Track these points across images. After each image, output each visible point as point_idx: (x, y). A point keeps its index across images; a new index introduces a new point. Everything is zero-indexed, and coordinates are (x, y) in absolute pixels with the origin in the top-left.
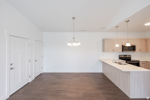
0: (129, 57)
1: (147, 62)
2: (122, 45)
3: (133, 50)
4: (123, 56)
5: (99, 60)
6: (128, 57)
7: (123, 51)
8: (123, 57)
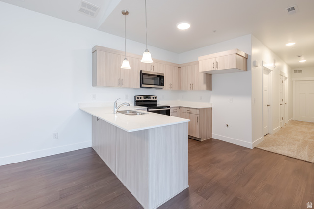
0: (154, 99)
1: (180, 107)
2: (141, 72)
3: (160, 85)
4: (142, 97)
5: (80, 109)
6: (151, 99)
7: (143, 85)
8: (143, 99)
